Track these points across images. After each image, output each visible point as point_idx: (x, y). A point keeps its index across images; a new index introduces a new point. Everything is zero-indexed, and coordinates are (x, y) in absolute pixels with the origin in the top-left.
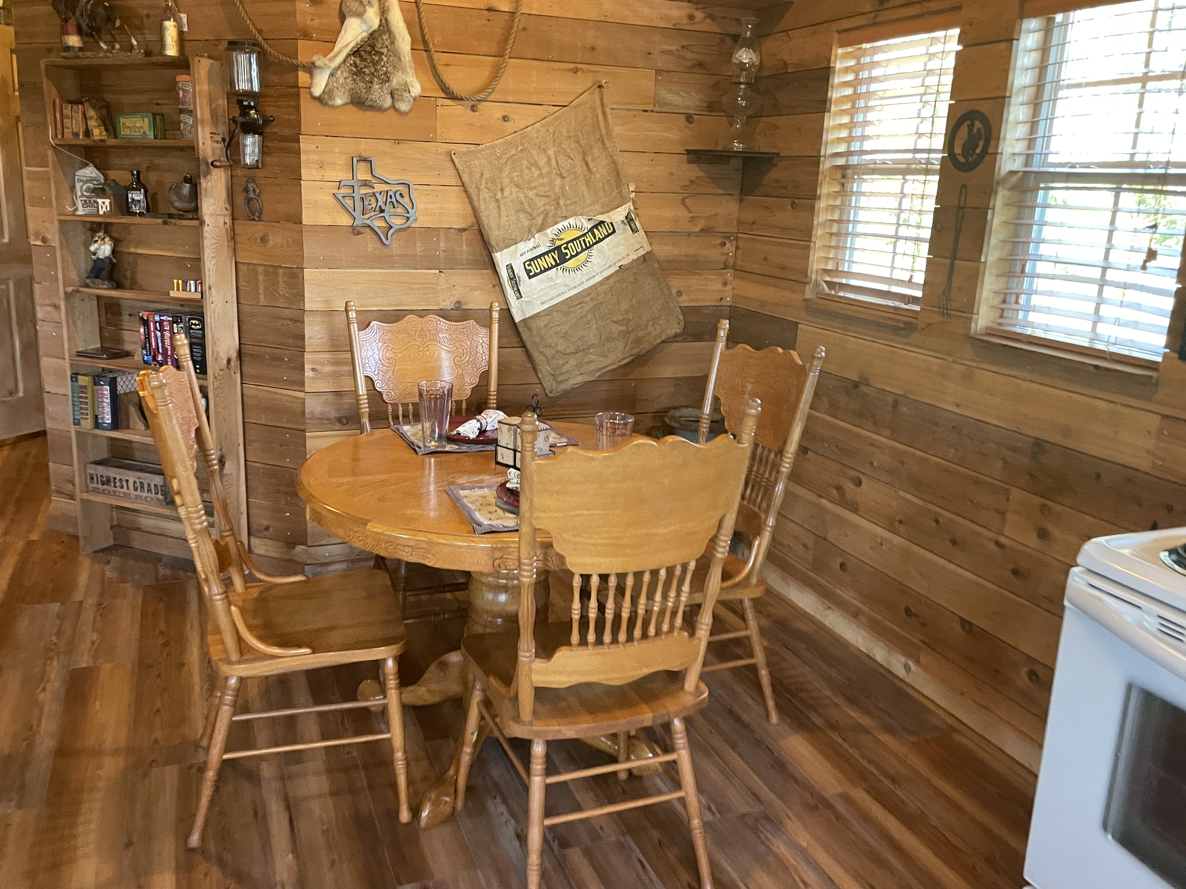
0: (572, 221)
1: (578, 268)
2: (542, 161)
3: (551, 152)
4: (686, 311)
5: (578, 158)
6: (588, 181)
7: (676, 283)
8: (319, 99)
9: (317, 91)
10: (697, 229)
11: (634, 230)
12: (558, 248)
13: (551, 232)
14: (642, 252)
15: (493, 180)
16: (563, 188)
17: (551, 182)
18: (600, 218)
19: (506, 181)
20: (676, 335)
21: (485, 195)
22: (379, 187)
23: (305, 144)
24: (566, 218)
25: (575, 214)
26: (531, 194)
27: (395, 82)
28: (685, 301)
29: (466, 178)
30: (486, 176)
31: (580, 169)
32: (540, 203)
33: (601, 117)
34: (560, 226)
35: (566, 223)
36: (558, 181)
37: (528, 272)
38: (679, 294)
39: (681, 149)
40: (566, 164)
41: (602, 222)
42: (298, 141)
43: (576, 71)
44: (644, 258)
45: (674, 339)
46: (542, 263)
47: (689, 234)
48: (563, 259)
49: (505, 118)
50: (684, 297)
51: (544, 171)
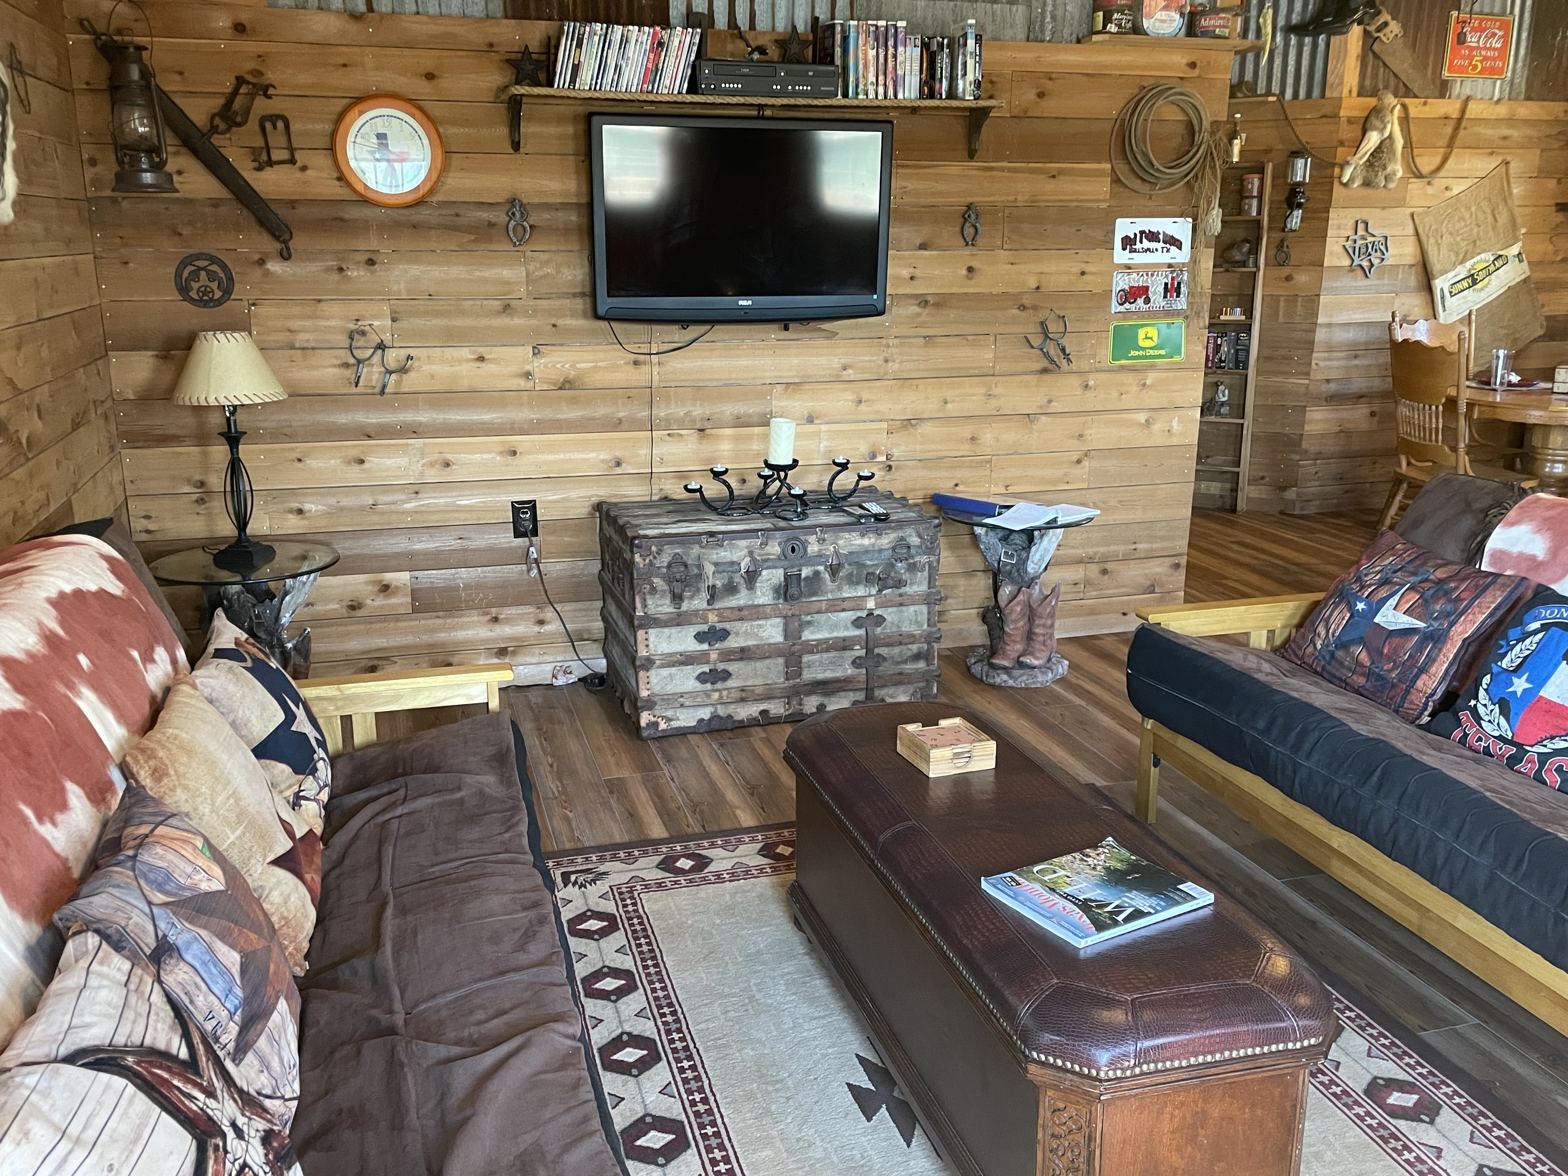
0: (1483, 256)
1: (1482, 289)
2: (1467, 216)
3: (1473, 209)
4: (1549, 318)
5: (1489, 211)
6: (1494, 228)
7: (1542, 298)
8: (1345, 185)
9: (1345, 179)
10: (1559, 258)
11: (1521, 261)
12: (1472, 275)
13: (1468, 264)
14: (1523, 277)
15: (1437, 230)
16: (1478, 233)
17: (1472, 229)
18: (1500, 253)
19: (1444, 230)
20: (1540, 337)
21: (1432, 241)
22: (1370, 239)
23: (1333, 214)
24: (1479, 254)
25: (1484, 251)
26: (1458, 239)
27: (1389, 170)
28: (1547, 311)
29: (1420, 230)
30: (1433, 228)
31: (1490, 219)
32: (1463, 244)
33: (1505, 184)
34: (1475, 260)
35: (1478, 258)
36: (1476, 230)
37: (1451, 292)
38: (1543, 306)
39: (1553, 202)
40: (1481, 217)
41: (1500, 256)
42: (1328, 212)
43: (1491, 154)
44: (1525, 281)
45: (1536, 340)
46: (1460, 286)
47: (1553, 263)
48: (1475, 282)
49: (1447, 188)
50: (1546, 309)
51: (1468, 222)
